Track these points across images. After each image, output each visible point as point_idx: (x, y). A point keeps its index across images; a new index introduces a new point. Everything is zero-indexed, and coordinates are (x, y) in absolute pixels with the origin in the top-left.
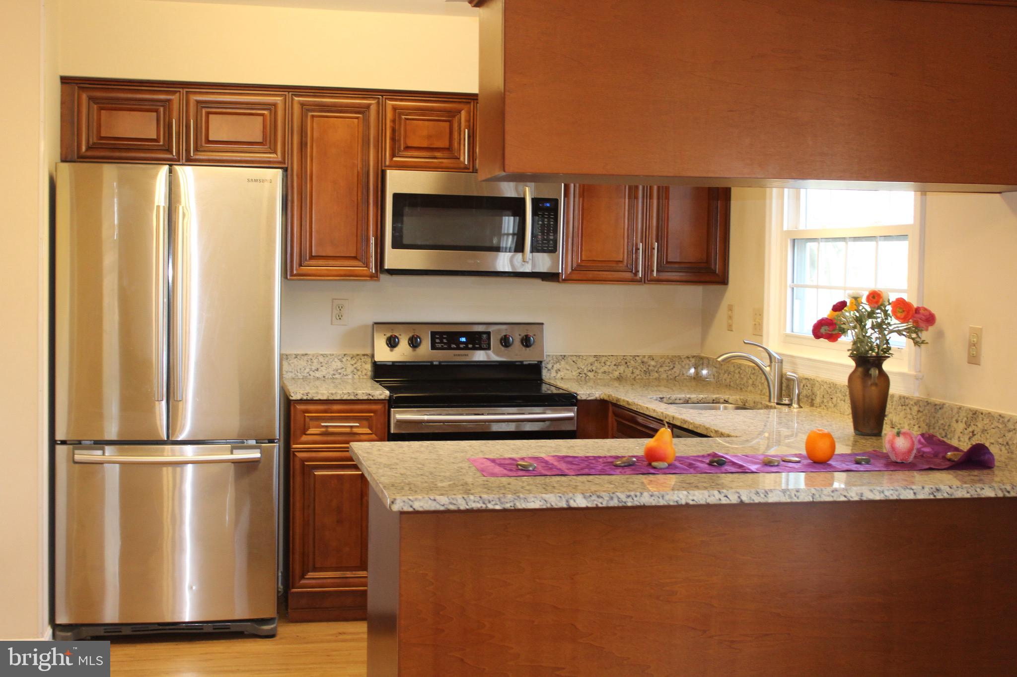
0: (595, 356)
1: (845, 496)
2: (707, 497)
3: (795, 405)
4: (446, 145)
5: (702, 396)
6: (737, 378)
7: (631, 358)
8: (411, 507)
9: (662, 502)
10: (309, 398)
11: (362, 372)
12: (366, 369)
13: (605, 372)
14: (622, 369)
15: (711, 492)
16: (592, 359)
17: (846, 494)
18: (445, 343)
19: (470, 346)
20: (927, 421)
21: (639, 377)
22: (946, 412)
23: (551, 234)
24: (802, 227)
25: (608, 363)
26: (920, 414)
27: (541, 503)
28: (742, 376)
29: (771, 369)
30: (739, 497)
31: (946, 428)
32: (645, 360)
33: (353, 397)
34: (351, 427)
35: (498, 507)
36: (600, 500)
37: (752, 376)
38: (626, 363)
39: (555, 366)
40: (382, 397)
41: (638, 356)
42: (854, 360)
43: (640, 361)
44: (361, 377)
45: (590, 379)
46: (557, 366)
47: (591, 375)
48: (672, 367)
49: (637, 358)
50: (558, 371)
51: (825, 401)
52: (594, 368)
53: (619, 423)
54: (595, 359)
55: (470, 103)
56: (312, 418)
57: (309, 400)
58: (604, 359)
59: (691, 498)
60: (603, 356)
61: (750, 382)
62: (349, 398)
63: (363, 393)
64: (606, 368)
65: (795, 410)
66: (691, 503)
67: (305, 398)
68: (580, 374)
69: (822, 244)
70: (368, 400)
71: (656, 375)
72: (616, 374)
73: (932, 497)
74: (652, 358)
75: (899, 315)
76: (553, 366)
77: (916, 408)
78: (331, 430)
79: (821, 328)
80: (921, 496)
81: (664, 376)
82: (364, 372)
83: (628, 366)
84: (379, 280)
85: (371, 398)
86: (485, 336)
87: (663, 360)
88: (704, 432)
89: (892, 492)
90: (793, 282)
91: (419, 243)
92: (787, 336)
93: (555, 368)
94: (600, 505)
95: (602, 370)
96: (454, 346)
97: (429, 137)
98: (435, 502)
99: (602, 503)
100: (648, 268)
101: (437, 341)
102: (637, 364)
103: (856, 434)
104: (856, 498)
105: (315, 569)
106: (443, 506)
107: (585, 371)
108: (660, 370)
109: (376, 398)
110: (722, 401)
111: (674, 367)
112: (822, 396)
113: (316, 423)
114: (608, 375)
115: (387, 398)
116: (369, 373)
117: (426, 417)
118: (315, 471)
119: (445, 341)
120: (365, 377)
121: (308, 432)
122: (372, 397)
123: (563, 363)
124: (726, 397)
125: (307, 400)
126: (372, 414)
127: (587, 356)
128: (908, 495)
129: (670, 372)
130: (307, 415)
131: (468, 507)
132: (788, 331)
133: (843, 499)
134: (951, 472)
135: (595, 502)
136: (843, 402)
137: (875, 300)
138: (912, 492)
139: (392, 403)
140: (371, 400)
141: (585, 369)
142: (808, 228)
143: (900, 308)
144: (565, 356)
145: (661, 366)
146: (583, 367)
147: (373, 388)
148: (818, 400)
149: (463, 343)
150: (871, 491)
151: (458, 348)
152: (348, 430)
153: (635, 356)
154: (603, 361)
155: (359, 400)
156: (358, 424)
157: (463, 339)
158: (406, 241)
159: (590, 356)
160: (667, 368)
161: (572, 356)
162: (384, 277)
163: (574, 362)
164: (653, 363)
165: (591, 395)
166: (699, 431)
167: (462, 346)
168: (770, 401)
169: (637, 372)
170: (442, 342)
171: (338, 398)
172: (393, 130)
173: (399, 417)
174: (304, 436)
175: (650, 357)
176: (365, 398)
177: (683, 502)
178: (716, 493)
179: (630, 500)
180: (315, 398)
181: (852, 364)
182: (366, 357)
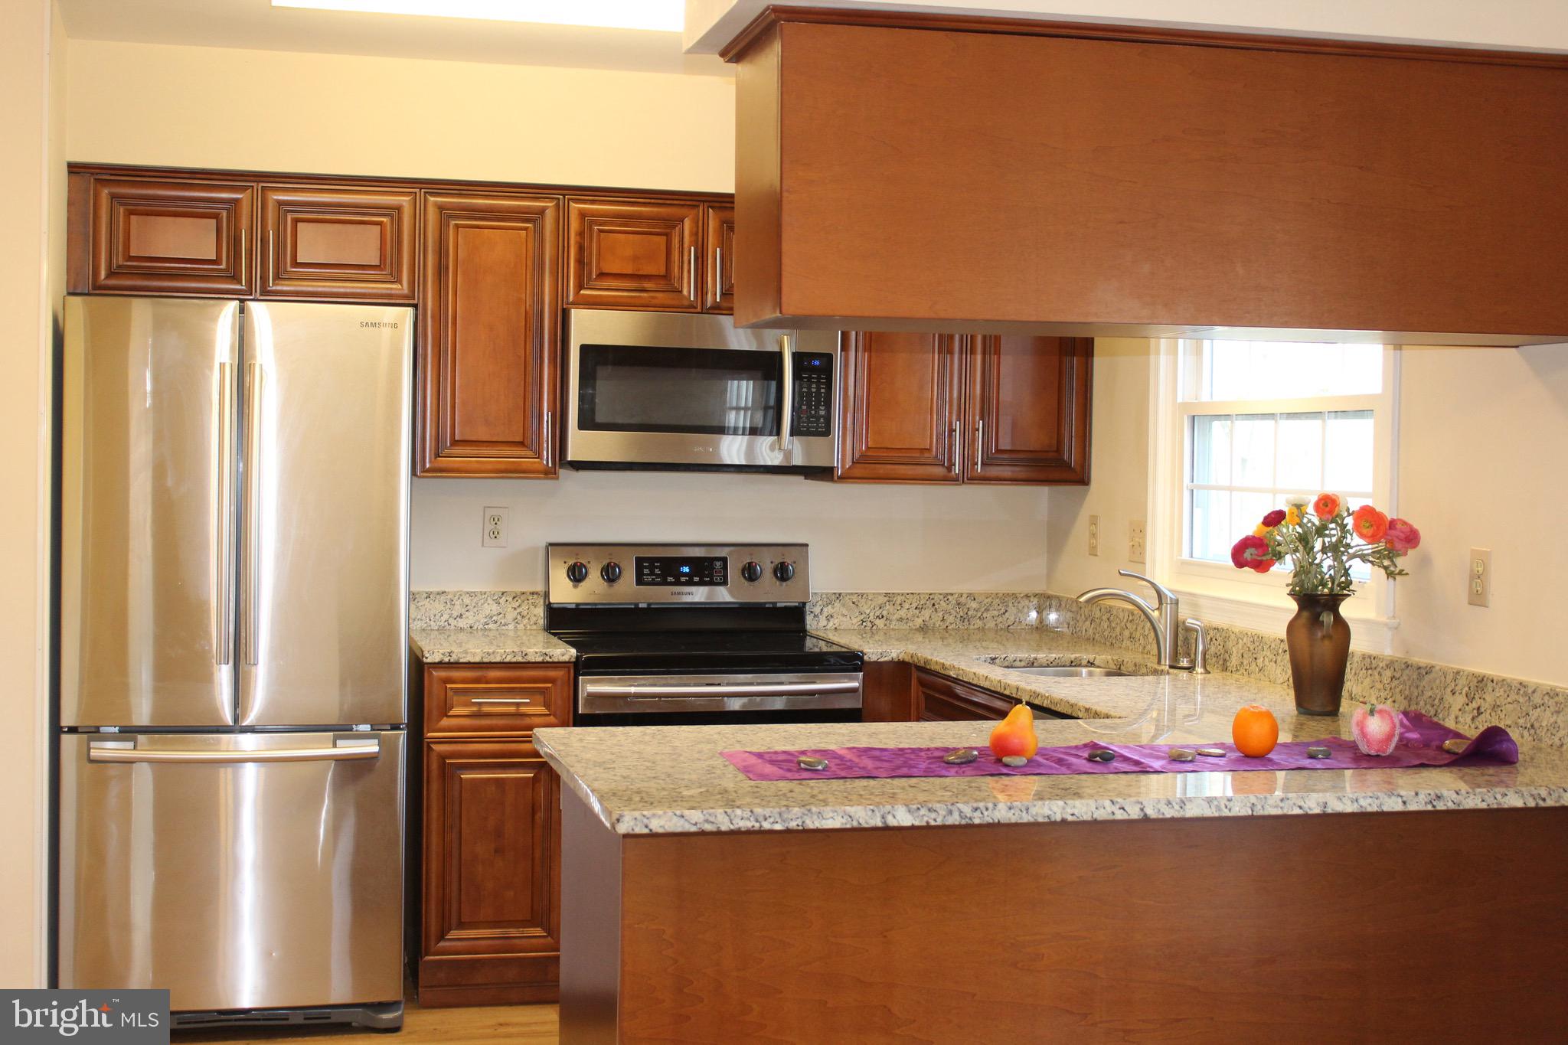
0: (886, 595)
1: (1300, 807)
2: (1094, 809)
3: (1199, 670)
4: (663, 272)
5: (1054, 655)
6: (1106, 627)
7: (942, 597)
8: (646, 827)
9: (1026, 818)
10: (452, 661)
11: (529, 619)
12: (535, 615)
13: (901, 619)
14: (926, 613)
15: (1100, 802)
16: (882, 600)
17: (1302, 804)
18: (657, 576)
19: (696, 579)
20: (1407, 692)
21: (953, 626)
22: (1435, 680)
23: (822, 408)
24: (1205, 397)
25: (906, 605)
26: (1395, 682)
27: (844, 821)
28: (1113, 625)
29: (1161, 614)
30: (1142, 810)
31: (1436, 702)
32: (963, 600)
33: (520, 659)
34: (518, 704)
35: (778, 827)
36: (933, 815)
37: (1128, 625)
38: (934, 605)
39: (825, 610)
40: (566, 658)
41: (952, 594)
42: (1295, 599)
43: (954, 602)
44: (529, 627)
45: (878, 630)
46: (828, 610)
47: (880, 623)
48: (1003, 611)
49: (949, 597)
50: (829, 617)
51: (1245, 662)
52: (885, 613)
53: (927, 697)
54: (887, 599)
55: (698, 206)
56: (457, 691)
57: (452, 663)
58: (899, 599)
59: (1069, 811)
60: (899, 594)
61: (1127, 633)
62: (514, 660)
63: (536, 653)
64: (902, 613)
65: (1199, 677)
66: (1070, 818)
67: (446, 660)
68: (863, 622)
69: (1240, 424)
70: (543, 662)
71: (979, 623)
72: (919, 622)
73: (1429, 808)
74: (972, 597)
75: (1365, 531)
76: (822, 610)
77: (1388, 673)
78: (486, 709)
79: (1244, 552)
80: (1413, 807)
81: (991, 625)
82: (534, 619)
83: (936, 611)
84: (557, 478)
85: (548, 659)
86: (718, 564)
87: (990, 600)
88: (1068, 711)
89: (1369, 800)
90: (1193, 482)
91: (619, 420)
92: (1184, 563)
93: (825, 613)
94: (933, 823)
95: (897, 616)
96: (670, 579)
97: (635, 258)
98: (683, 820)
99: (935, 820)
100: (968, 459)
101: (646, 571)
102: (950, 607)
103: (1300, 713)
104: (1317, 811)
105: (461, 925)
106: (696, 824)
107: (871, 618)
108: (985, 615)
109: (556, 660)
110: (1084, 662)
111: (1006, 611)
112: (1240, 655)
113: (463, 698)
114: (907, 623)
115: (573, 660)
116: (541, 622)
117: (633, 690)
118: (461, 772)
119: (657, 571)
120: (535, 627)
121: (451, 713)
122: (550, 658)
123: (837, 604)
124: (1091, 657)
125: (449, 663)
126: (550, 685)
127: (874, 594)
128: (1393, 805)
129: (1000, 619)
130: (448, 686)
131: (732, 827)
132: (1185, 555)
133: (1297, 811)
134: (1455, 770)
135: (926, 819)
136: (1274, 665)
137: (1327, 509)
138: (1400, 800)
139: (580, 667)
140: (548, 662)
141: (872, 614)
142: (1215, 399)
143: (1367, 521)
144: (840, 594)
145: (987, 610)
146: (868, 612)
147: (547, 644)
148: (1234, 661)
149: (685, 574)
150: (1340, 799)
151: (678, 583)
152: (512, 709)
153: (947, 594)
154: (898, 602)
155: (529, 663)
156: (528, 701)
157: (686, 569)
158: (600, 418)
159: (880, 594)
160: (996, 613)
161: (849, 594)
162: (565, 474)
163: (854, 603)
164: (974, 605)
165: (885, 654)
166: (1059, 709)
167: (683, 579)
168: (1159, 662)
169: (950, 619)
170: (652, 573)
171: (498, 659)
172: (581, 249)
173: (592, 688)
174: (445, 718)
175: (969, 595)
176: (540, 659)
177: (1058, 818)
178: (1107, 803)
179: (978, 814)
180: (461, 661)
181: (1294, 606)
182: (535, 596)
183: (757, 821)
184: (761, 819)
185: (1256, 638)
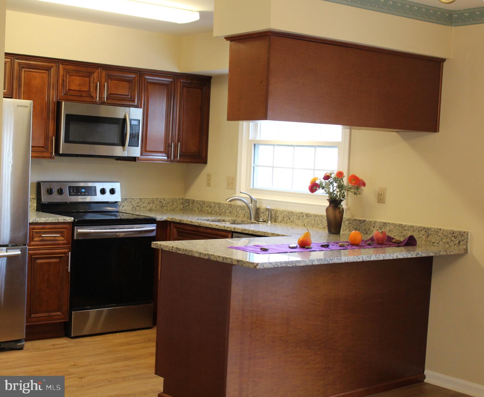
0: (140, 199)
3: (269, 222)
4: (88, 90)
6: (217, 209)
7: (155, 199)
9: (340, 262)
10: (36, 222)
11: (32, 208)
12: (34, 206)
13: (144, 207)
14: (151, 205)
16: (138, 201)
18: (75, 193)
19: (87, 194)
21: (159, 209)
23: (136, 137)
25: (145, 202)
27: (304, 263)
28: (221, 208)
31: (367, 230)
32: (161, 200)
33: (57, 221)
34: (54, 237)
35: (291, 266)
36: (322, 261)
37: (229, 208)
38: (153, 202)
39: (122, 204)
40: (70, 221)
41: (158, 199)
43: (159, 201)
44: (32, 210)
45: (137, 210)
46: (123, 204)
47: (138, 208)
48: (172, 204)
49: (158, 200)
50: (123, 206)
51: (285, 220)
52: (139, 205)
54: (140, 200)
55: (99, 68)
56: (36, 233)
57: (36, 223)
58: (143, 200)
59: (349, 259)
60: (143, 199)
61: (228, 211)
62: (55, 221)
63: (62, 219)
64: (144, 205)
65: (269, 224)
66: (349, 261)
67: (34, 222)
68: (133, 208)
70: (63, 222)
71: (166, 208)
72: (149, 208)
74: (164, 200)
75: (353, 182)
76: (121, 204)
77: (348, 222)
78: (45, 238)
81: (169, 208)
82: (33, 207)
83: (154, 204)
84: (54, 159)
85: (65, 221)
86: (93, 189)
87: (169, 200)
88: (263, 235)
89: (405, 255)
90: (254, 164)
91: (77, 140)
92: (251, 189)
93: (122, 205)
94: (322, 264)
95: (142, 206)
96: (79, 194)
97: (80, 85)
99: (322, 263)
101: (71, 191)
102: (158, 203)
103: (329, 233)
105: (36, 313)
107: (135, 206)
108: (167, 205)
109: (67, 221)
110: (222, 220)
111: (173, 204)
112: (282, 217)
113: (38, 235)
114: (145, 208)
115: (73, 221)
116: (35, 208)
117: (93, 231)
118: (37, 260)
119: (75, 191)
120: (33, 210)
121: (34, 240)
122: (66, 221)
123: (126, 202)
124: (224, 218)
125: (35, 223)
126: (65, 230)
127: (136, 198)
128: (410, 256)
129: (172, 207)
130: (34, 231)
132: (251, 187)
135: (320, 262)
136: (298, 220)
137: (341, 175)
139: (74, 224)
140: (65, 222)
141: (135, 205)
142: (261, 139)
143: (354, 179)
144: (126, 199)
145: (168, 204)
146: (134, 204)
148: (280, 219)
149: (83, 192)
151: (81, 195)
152: (53, 238)
153: (157, 199)
154: (143, 201)
155: (59, 222)
156: (59, 235)
157: (83, 190)
158: (70, 139)
159: (138, 199)
160: (171, 205)
161: (130, 199)
162: (57, 158)
163: (130, 202)
164: (165, 202)
165: (162, 218)
167: (83, 194)
168: (251, 219)
169: (158, 207)
170: (73, 192)
171: (50, 221)
172: (63, 81)
173: (79, 231)
174: (32, 242)
175: (163, 199)
176: (63, 221)
177: (346, 262)
179: (331, 261)
180: (39, 222)
182: (34, 200)
183: (286, 264)
184: (287, 264)
185: (290, 212)
